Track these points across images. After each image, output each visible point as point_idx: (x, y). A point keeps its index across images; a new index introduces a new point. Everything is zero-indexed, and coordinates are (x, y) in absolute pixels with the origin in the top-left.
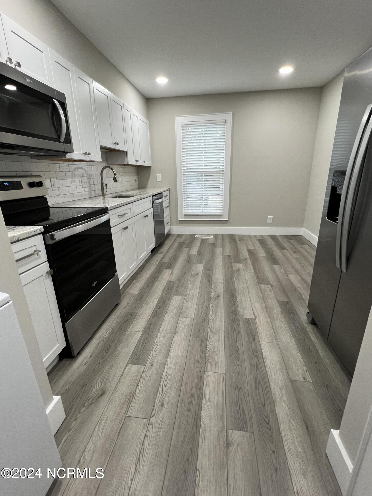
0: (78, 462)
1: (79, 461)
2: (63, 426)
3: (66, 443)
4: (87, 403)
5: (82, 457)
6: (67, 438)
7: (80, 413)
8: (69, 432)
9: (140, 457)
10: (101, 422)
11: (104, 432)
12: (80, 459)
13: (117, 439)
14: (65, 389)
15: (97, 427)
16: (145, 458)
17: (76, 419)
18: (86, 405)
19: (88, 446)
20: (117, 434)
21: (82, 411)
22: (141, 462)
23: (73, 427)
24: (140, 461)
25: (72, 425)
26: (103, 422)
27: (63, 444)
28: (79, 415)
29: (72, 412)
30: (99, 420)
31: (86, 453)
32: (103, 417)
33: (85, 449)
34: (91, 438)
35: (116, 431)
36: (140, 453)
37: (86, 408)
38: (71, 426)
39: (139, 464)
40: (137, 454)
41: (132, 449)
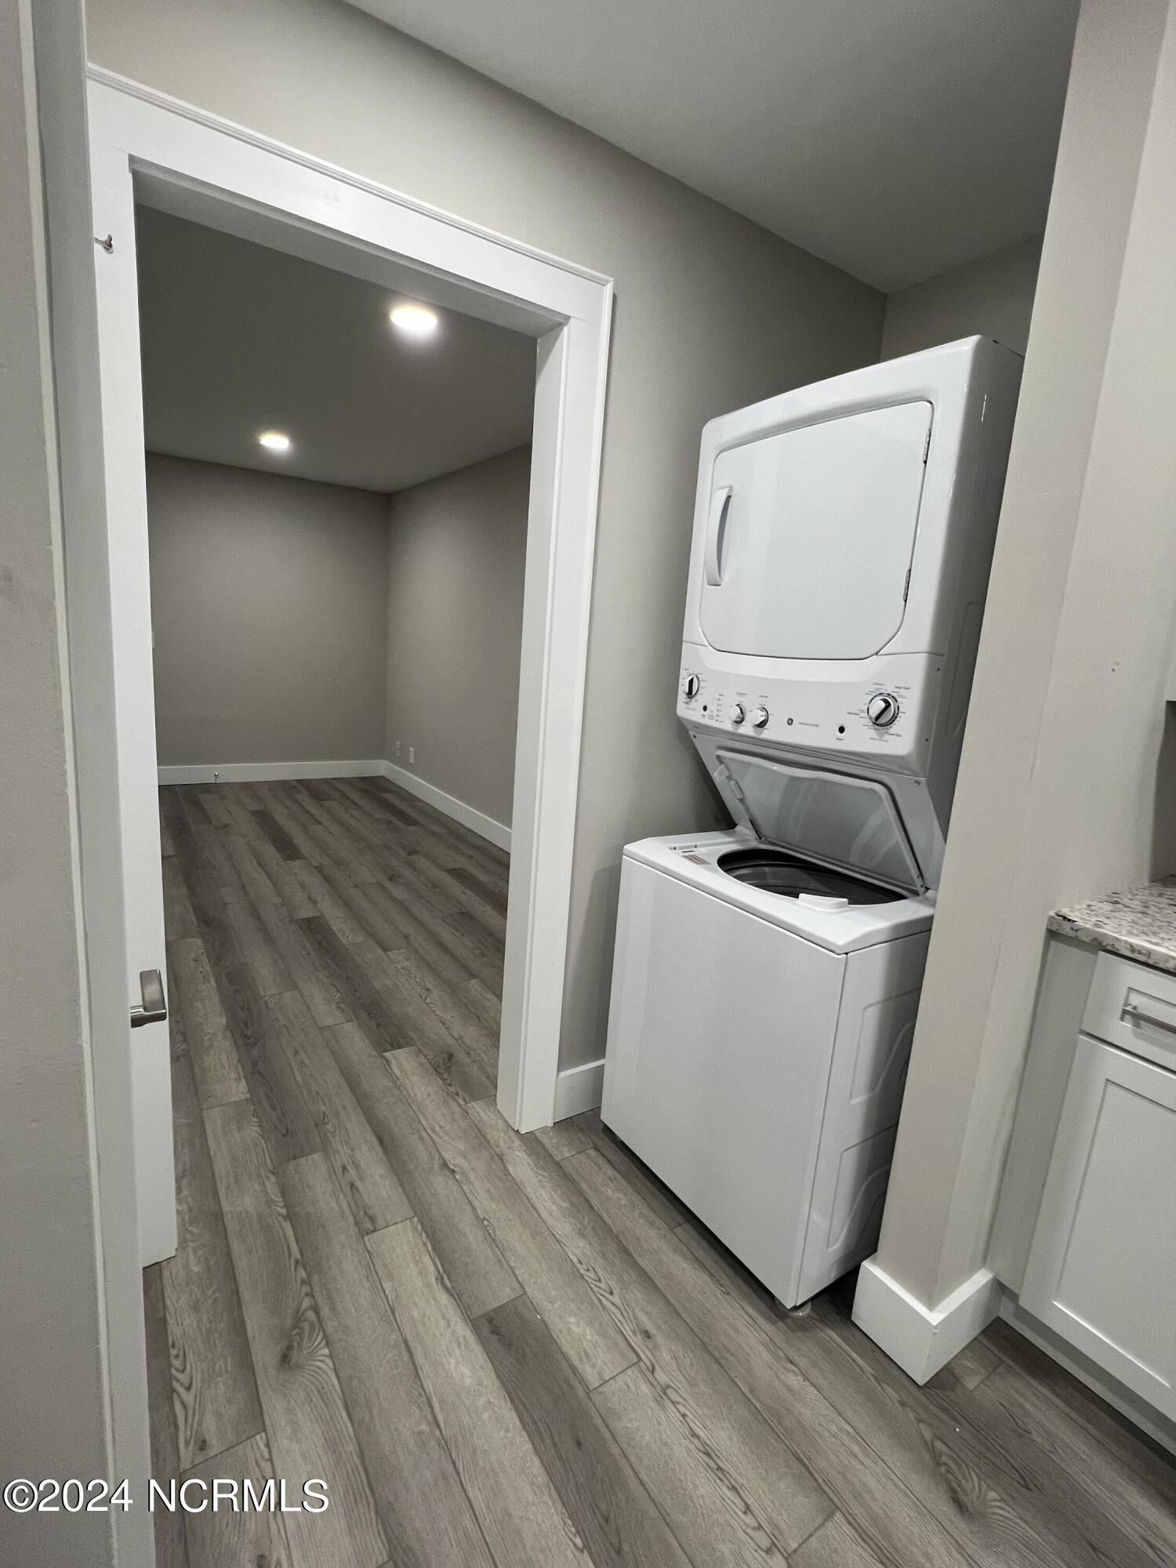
0: (791, 1358)
1: (791, 1362)
2: (897, 1373)
3: (851, 1361)
4: (944, 1448)
5: (797, 1370)
6: (859, 1366)
7: (919, 1420)
8: (872, 1375)
9: (711, 1461)
10: (857, 1442)
11: (827, 1434)
12: (794, 1365)
13: (787, 1446)
14: (1033, 1431)
15: (851, 1430)
16: (701, 1468)
17: (903, 1404)
18: (938, 1444)
19: (813, 1389)
20: (802, 1456)
21: (922, 1426)
22: (701, 1454)
23: (882, 1389)
24: (705, 1453)
25: (888, 1388)
26: (856, 1449)
27: (849, 1355)
28: (912, 1416)
29: (931, 1407)
30: (869, 1446)
31: (801, 1378)
32: (872, 1457)
33: (810, 1381)
34: (827, 1404)
35: (809, 1459)
36: (719, 1468)
37: (929, 1442)
38: (888, 1385)
39: (701, 1447)
40: (723, 1459)
41: (741, 1459)
